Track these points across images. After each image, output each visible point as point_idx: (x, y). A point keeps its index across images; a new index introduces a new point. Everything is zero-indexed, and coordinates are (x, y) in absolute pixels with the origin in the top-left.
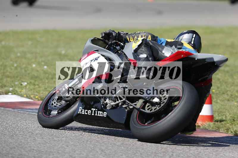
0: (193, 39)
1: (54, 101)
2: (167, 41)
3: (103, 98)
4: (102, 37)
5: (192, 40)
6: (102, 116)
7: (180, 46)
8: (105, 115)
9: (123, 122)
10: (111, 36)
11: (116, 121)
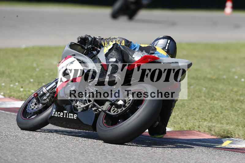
0: (168, 44)
1: (33, 104)
2: (140, 47)
3: (75, 101)
4: (78, 42)
5: (166, 45)
6: (73, 118)
7: (153, 51)
8: (75, 117)
9: (91, 124)
10: (87, 41)
11: (85, 123)
